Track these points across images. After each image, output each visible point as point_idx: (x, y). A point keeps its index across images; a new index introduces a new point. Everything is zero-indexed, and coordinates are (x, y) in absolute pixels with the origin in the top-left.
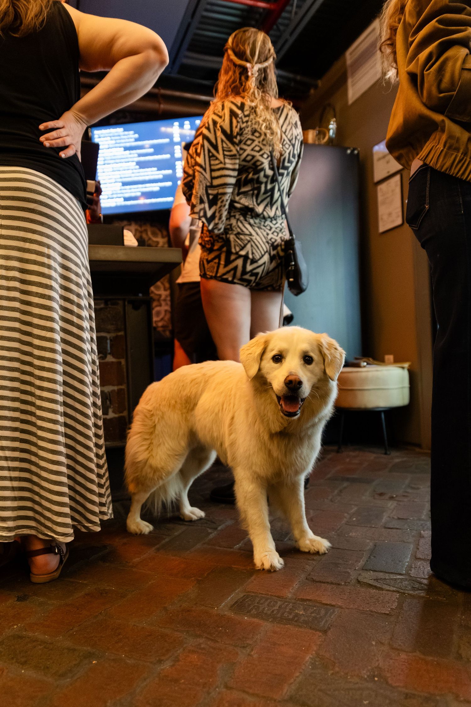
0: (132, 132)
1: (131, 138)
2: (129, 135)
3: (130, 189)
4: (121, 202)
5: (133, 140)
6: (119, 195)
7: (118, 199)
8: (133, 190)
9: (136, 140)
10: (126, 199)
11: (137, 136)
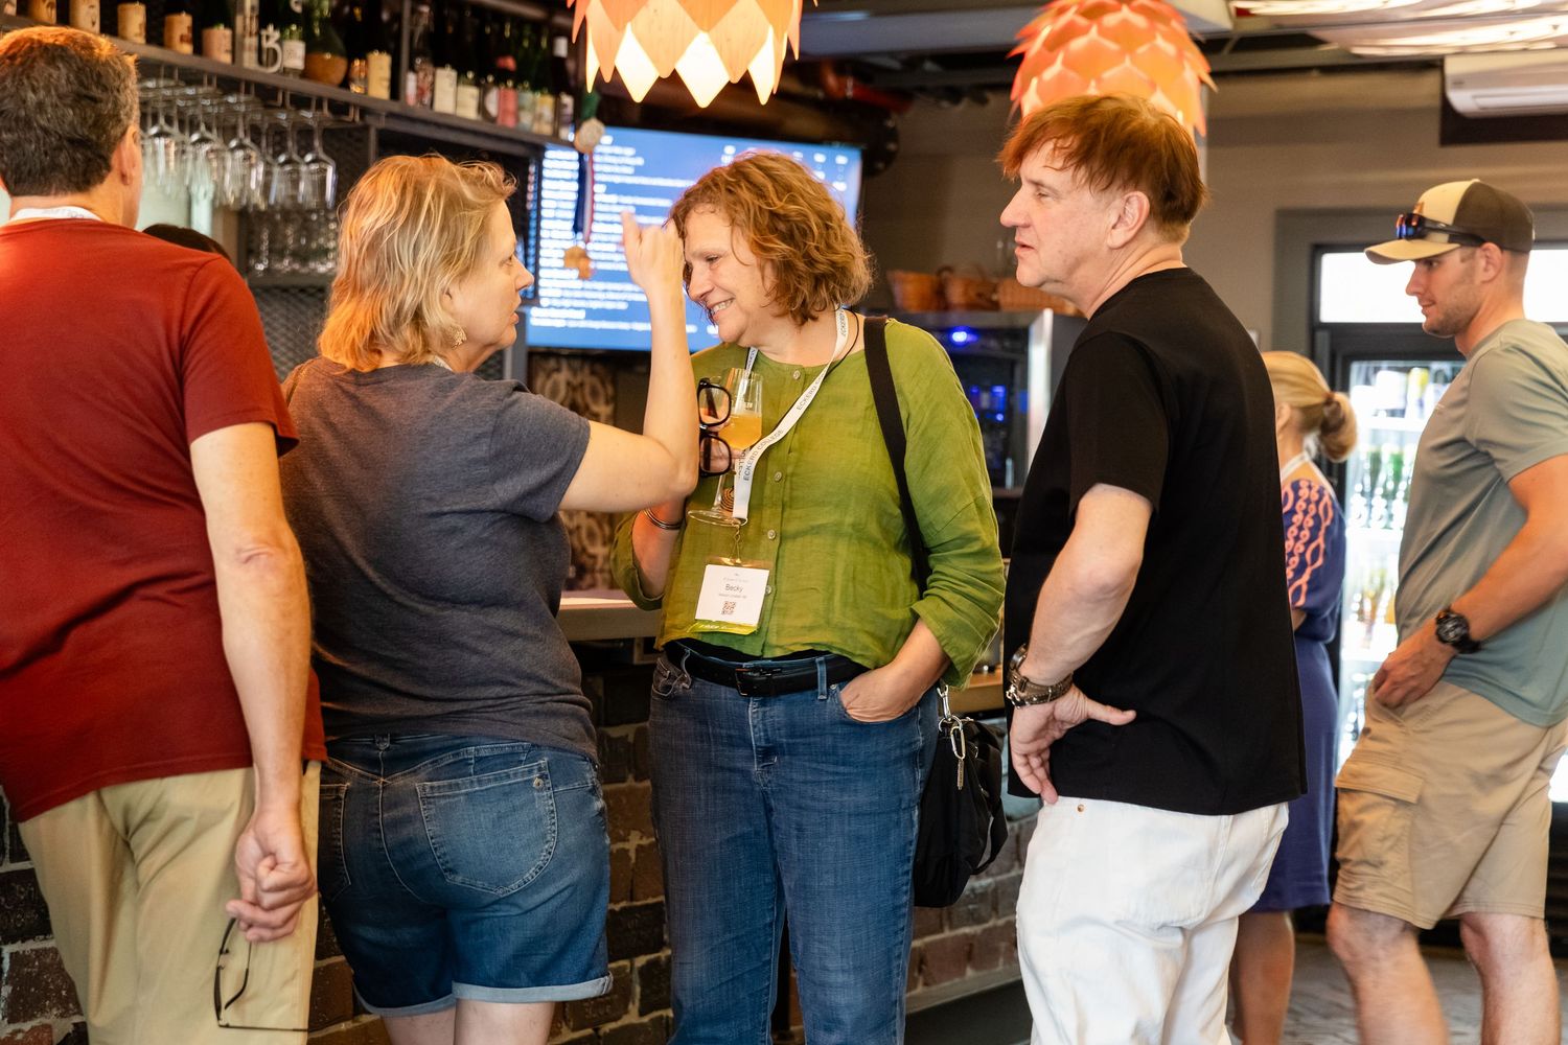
0: (630, 151)
1: (628, 165)
2: (622, 155)
3: (605, 291)
4: (578, 319)
5: (630, 171)
6: (576, 303)
7: (572, 311)
8: (611, 296)
9: (638, 171)
10: (592, 314)
11: (640, 161)
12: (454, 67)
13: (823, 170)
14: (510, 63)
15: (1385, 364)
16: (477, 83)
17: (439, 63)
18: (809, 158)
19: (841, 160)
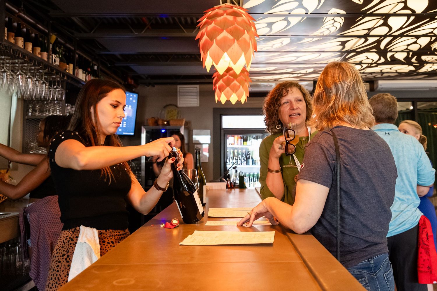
12: (82, 69)
13: (132, 98)
14: (89, 70)
15: (231, 135)
16: (85, 73)
17: (80, 68)
18: (129, 95)
19: (135, 96)
